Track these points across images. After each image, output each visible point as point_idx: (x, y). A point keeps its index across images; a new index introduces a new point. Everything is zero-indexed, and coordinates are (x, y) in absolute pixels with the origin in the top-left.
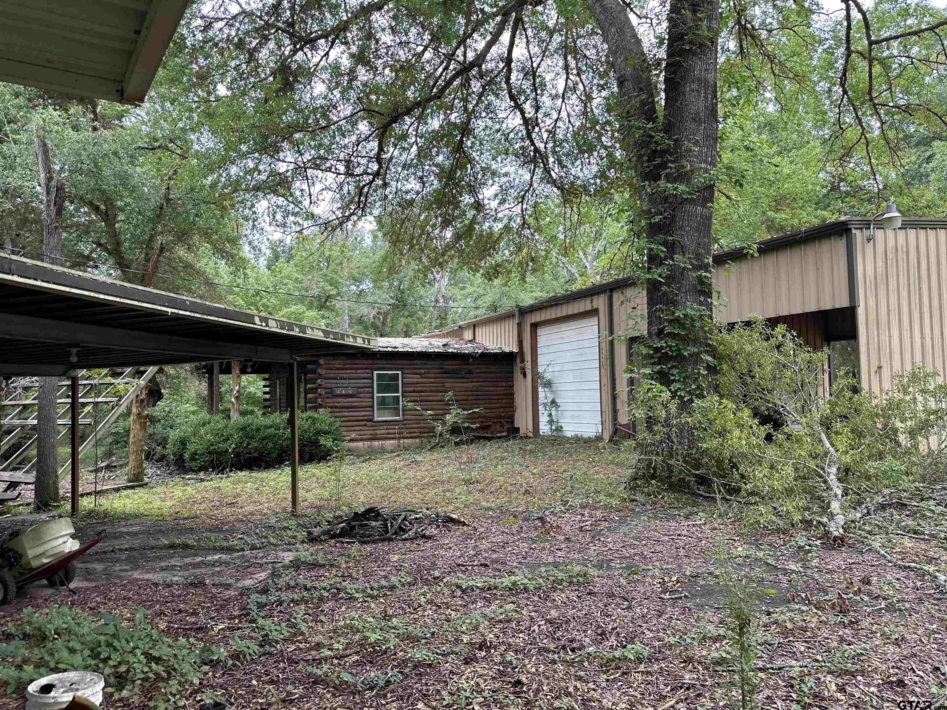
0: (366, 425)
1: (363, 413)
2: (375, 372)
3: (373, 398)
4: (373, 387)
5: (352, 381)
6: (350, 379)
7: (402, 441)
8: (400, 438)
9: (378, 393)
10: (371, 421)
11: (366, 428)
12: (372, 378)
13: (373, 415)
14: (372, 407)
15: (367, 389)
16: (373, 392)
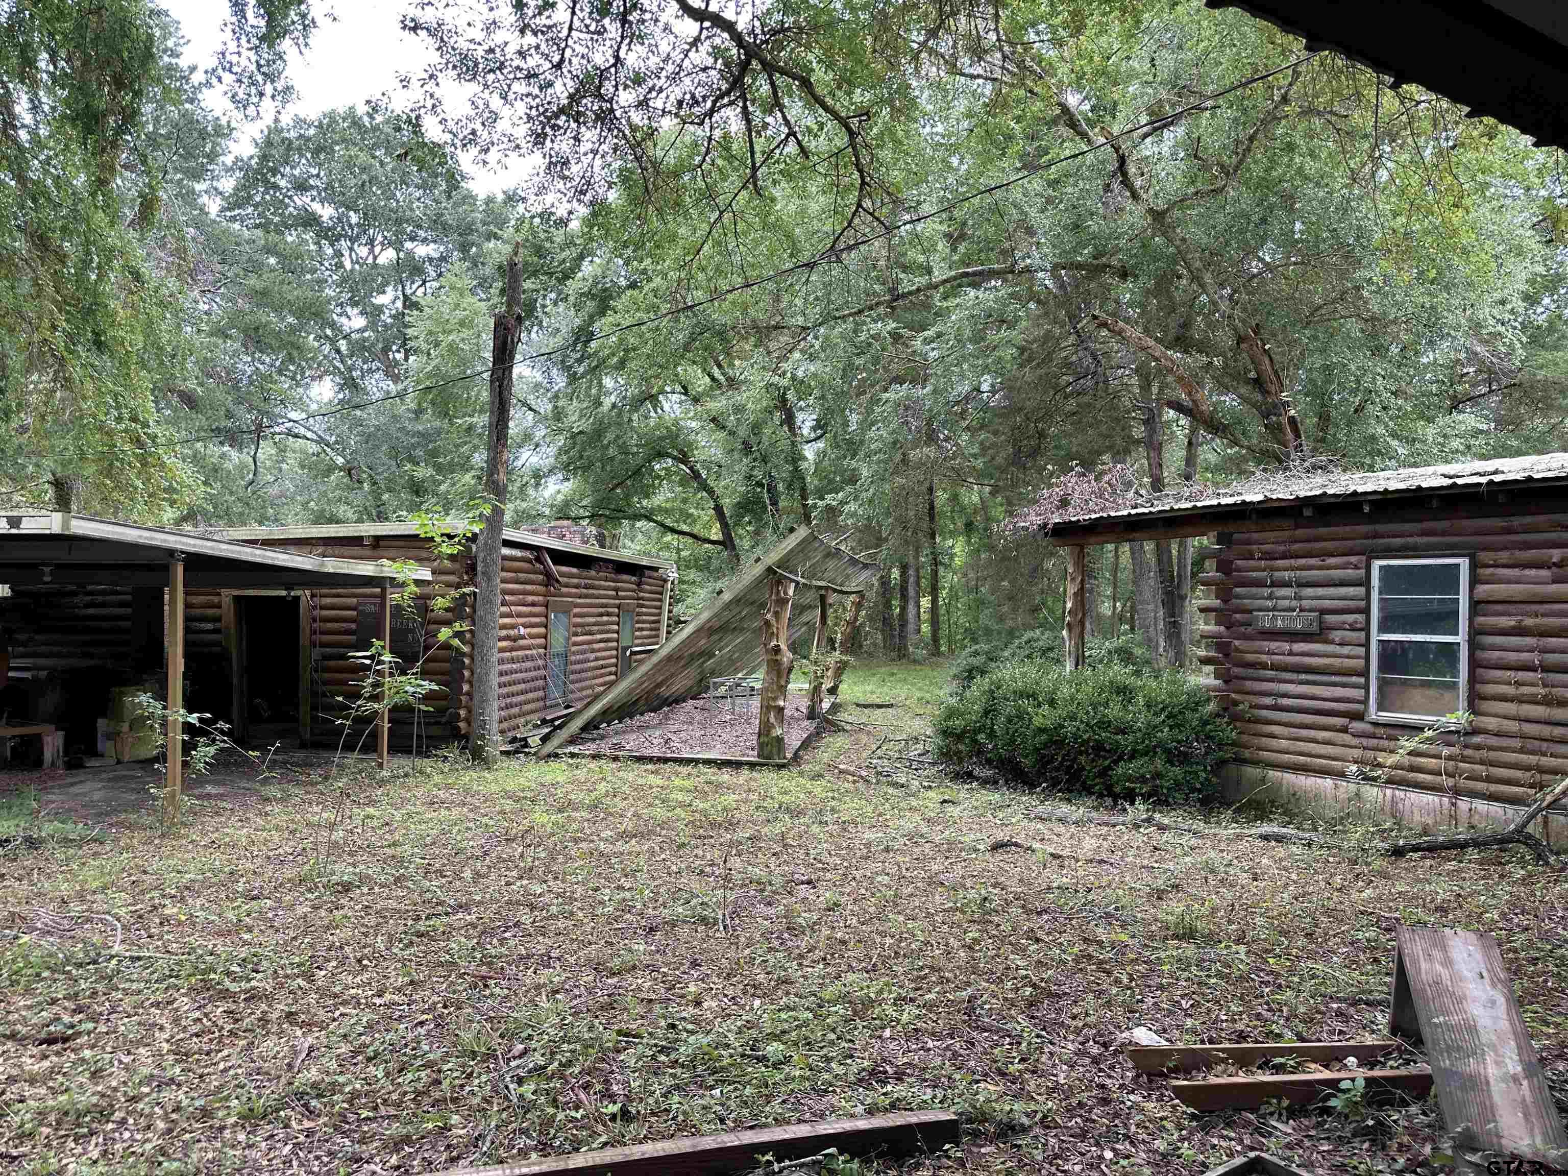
0: (1344, 730)
1: (1339, 692)
2: (1377, 564)
3: (1367, 645)
4: (1367, 611)
5: (1309, 591)
6: (1301, 585)
7: (1464, 804)
8: (1457, 792)
9: (1383, 629)
10: (1359, 716)
11: (1347, 738)
12: (1366, 582)
13: (1365, 701)
14: (1365, 673)
15: (1350, 618)
16: (1367, 629)
